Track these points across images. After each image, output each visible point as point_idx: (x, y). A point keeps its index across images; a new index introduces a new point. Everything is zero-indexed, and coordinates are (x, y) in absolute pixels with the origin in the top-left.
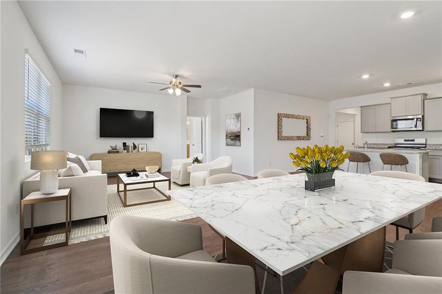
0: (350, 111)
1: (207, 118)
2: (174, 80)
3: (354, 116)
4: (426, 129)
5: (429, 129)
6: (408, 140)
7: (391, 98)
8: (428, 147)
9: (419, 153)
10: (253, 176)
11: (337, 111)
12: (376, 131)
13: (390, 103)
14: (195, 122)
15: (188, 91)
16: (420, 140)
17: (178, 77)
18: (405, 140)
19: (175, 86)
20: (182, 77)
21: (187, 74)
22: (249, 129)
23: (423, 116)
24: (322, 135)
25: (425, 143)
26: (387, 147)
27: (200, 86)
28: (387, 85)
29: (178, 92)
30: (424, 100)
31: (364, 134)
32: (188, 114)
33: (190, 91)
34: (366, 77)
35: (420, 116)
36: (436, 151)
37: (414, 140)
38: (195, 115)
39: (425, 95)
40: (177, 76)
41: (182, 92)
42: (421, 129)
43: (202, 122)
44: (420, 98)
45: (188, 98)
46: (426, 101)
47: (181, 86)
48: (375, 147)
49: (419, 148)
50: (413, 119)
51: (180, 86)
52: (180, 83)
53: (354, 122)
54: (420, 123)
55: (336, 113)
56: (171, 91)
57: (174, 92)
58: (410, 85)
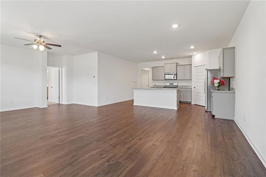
0: (147, 69)
1: (63, 69)
2: (39, 39)
3: (148, 71)
4: (177, 79)
5: (179, 79)
6: (171, 84)
7: (165, 64)
8: (178, 87)
9: (176, 90)
10: (97, 106)
11: (142, 69)
12: (159, 79)
13: (164, 66)
14: (53, 71)
15: (50, 48)
16: (175, 84)
17: (42, 37)
18: (170, 84)
19: (39, 43)
20: (45, 37)
21: (50, 36)
22: (94, 77)
23: (176, 73)
24: (135, 81)
25: (177, 85)
26: (163, 87)
27: (60, 46)
28: (163, 57)
29: (42, 48)
30: (177, 66)
31: (154, 81)
32: (48, 65)
33: (51, 49)
34: (155, 52)
35: (175, 73)
36: (181, 89)
37: (173, 84)
38: (53, 66)
39: (177, 63)
40: (40, 36)
41: (44, 49)
42: (176, 79)
43: (59, 71)
44: (175, 65)
45: (48, 53)
46: (178, 66)
47: (45, 44)
48: (158, 87)
49: (175, 87)
50: (173, 74)
51: (43, 44)
52: (44, 42)
53: (149, 74)
54: (175, 77)
55: (141, 69)
56: (35, 47)
57: (38, 48)
58: (172, 58)
